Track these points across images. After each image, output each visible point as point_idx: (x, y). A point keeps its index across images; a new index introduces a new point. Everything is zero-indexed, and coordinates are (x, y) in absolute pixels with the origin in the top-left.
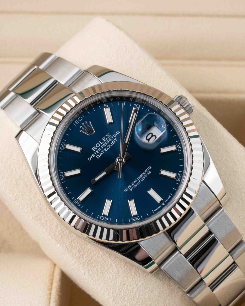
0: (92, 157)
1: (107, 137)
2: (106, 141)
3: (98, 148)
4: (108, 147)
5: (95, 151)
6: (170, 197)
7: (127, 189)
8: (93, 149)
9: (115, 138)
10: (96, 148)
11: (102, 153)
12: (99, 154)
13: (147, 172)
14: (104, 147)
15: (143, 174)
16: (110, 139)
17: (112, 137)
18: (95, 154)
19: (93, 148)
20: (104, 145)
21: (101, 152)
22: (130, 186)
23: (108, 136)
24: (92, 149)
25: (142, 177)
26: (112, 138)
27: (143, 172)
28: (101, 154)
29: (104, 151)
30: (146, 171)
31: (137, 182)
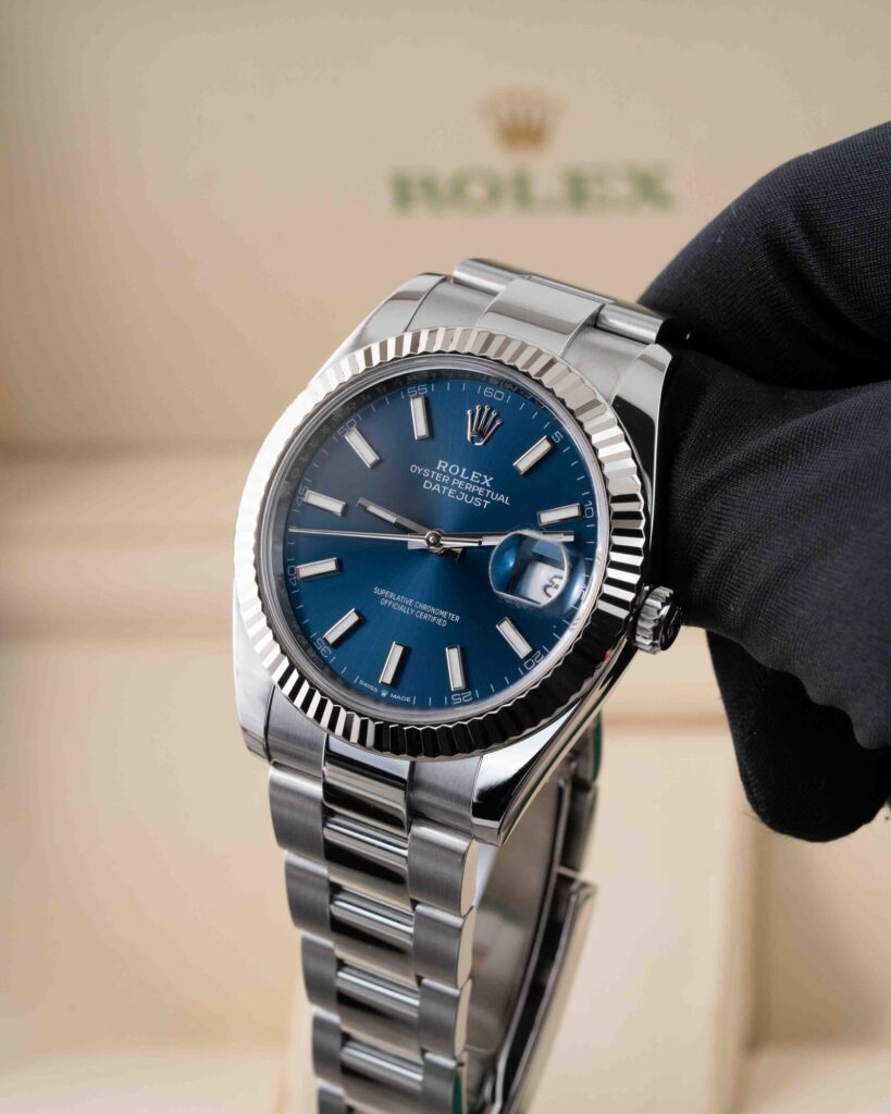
0: (422, 472)
1: (482, 479)
2: (473, 483)
3: (447, 473)
4: (460, 496)
5: (438, 471)
6: (408, 699)
7: (383, 592)
8: (441, 465)
9: (489, 499)
10: (447, 469)
11: (442, 489)
12: (434, 482)
13: (440, 617)
14: (456, 487)
15: (433, 610)
16: (480, 490)
17: (489, 491)
18: (430, 474)
19: (443, 464)
20: (460, 483)
21: (442, 484)
22: (392, 595)
23: (487, 481)
24: (441, 462)
25: (425, 612)
26: (485, 492)
27: (435, 607)
28: (437, 488)
29: (447, 491)
30: (443, 613)
31: (408, 606)
